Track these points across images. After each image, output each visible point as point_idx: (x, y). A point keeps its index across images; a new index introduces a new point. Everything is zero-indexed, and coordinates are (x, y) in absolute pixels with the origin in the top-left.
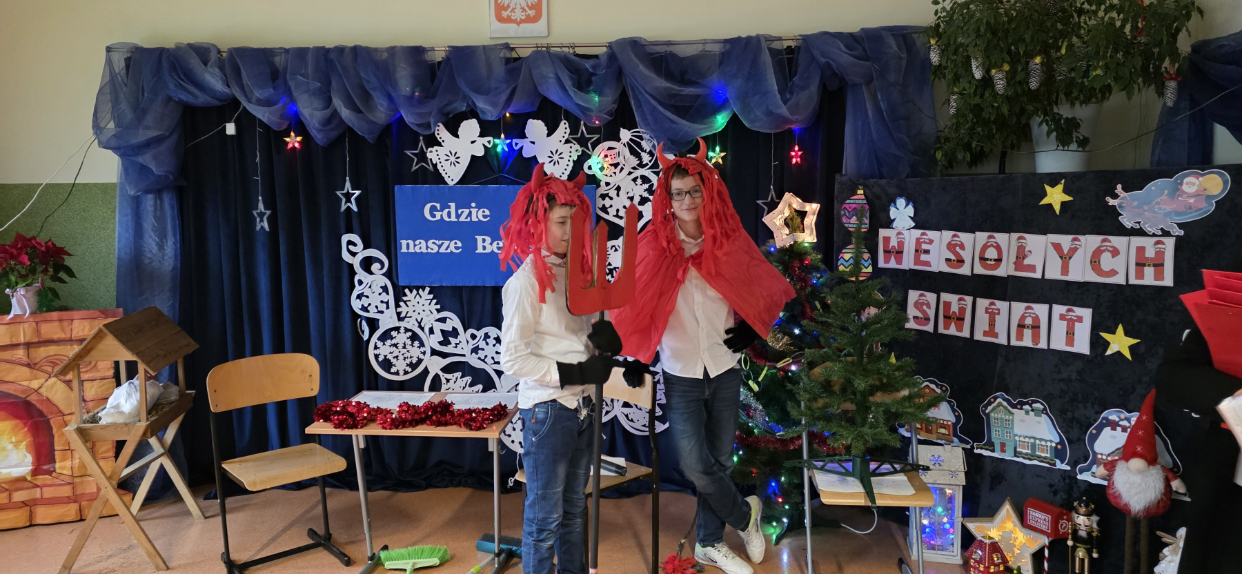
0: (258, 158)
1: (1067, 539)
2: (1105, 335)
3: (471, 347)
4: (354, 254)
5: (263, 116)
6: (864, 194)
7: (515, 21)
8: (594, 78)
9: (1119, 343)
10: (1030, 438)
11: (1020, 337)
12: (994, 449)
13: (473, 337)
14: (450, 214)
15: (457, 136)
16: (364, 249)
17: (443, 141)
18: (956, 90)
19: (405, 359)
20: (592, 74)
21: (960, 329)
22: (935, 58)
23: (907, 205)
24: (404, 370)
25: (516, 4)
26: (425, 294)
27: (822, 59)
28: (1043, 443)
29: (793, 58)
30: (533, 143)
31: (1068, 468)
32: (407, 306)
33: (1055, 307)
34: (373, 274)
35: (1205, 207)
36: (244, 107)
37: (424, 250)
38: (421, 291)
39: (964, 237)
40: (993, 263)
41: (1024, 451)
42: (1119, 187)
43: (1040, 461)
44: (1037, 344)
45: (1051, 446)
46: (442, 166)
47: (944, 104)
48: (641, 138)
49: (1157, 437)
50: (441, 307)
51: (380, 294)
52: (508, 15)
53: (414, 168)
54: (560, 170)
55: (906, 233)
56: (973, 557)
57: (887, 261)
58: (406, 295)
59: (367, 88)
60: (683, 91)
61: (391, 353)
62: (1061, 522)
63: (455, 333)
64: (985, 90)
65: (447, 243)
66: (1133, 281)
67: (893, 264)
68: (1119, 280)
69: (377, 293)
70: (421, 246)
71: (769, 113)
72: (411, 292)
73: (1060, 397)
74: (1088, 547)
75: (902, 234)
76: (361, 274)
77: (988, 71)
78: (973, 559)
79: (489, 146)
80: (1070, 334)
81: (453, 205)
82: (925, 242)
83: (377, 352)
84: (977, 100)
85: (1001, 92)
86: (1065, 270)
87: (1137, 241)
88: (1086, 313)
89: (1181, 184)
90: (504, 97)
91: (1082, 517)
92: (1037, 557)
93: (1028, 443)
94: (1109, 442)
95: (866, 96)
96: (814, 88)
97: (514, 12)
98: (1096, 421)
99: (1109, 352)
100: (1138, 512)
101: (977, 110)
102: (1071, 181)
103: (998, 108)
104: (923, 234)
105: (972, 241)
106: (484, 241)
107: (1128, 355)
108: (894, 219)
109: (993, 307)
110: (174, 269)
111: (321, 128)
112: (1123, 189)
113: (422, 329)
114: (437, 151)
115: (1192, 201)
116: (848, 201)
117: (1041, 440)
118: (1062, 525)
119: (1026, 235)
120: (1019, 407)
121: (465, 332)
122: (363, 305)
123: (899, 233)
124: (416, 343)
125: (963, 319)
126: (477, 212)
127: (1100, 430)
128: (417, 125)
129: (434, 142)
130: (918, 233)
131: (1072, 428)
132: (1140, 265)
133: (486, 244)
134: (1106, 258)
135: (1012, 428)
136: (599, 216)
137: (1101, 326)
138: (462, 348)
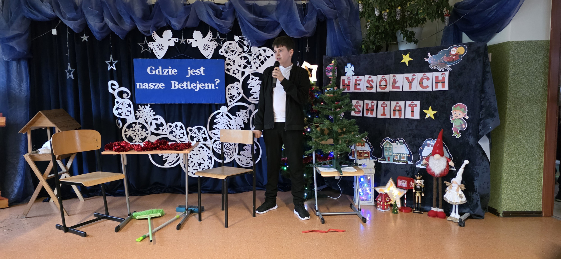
0: (68, 45)
1: (413, 190)
2: (425, 111)
3: (169, 131)
4: (114, 90)
5: (71, 26)
6: (335, 63)
8: (223, 13)
9: (430, 113)
10: (398, 154)
11: (394, 115)
12: (385, 160)
13: (170, 126)
14: (159, 71)
15: (162, 37)
16: (119, 87)
17: (156, 39)
18: (369, 21)
19: (139, 136)
20: (223, 11)
21: (372, 114)
22: (361, 9)
23: (351, 66)
26: (148, 107)
27: (317, 8)
28: (403, 155)
29: (306, 8)
30: (196, 41)
31: (413, 164)
32: (140, 113)
33: (407, 102)
34: (124, 98)
35: (459, 59)
36: (62, 21)
37: (147, 88)
38: (146, 106)
39: (373, 77)
40: (384, 87)
41: (396, 159)
42: (429, 53)
43: (402, 162)
44: (401, 117)
45: (406, 156)
46: (155, 51)
47: (365, 27)
48: (244, 40)
49: (444, 147)
50: (155, 113)
51: (127, 108)
53: (142, 51)
54: (208, 54)
55: (351, 77)
56: (379, 200)
57: (344, 89)
58: (139, 108)
59: (120, 14)
60: (260, 19)
61: (132, 134)
62: (411, 183)
63: (162, 125)
64: (380, 20)
65: (158, 84)
66: (434, 89)
67: (346, 91)
68: (429, 89)
69: (125, 107)
70: (146, 86)
71: (297, 29)
72: (141, 107)
73: (409, 136)
74: (420, 192)
75: (350, 78)
76: (118, 99)
77: (381, 12)
78: (379, 201)
79: (177, 42)
80: (412, 112)
81: (160, 68)
82: (358, 81)
83: (126, 133)
84: (377, 24)
85: (386, 20)
86: (410, 87)
87: (436, 74)
88: (418, 103)
89: (450, 51)
90: (183, 20)
91: (418, 181)
92: (402, 199)
93: (398, 156)
94: (427, 151)
95: (334, 24)
96: (314, 19)
98: (422, 144)
99: (426, 117)
100: (438, 175)
101: (377, 27)
102: (412, 53)
103: (385, 26)
104: (358, 77)
105: (376, 79)
106: (175, 83)
107: (433, 118)
108: (346, 72)
109: (384, 104)
110: (26, 96)
111: (99, 31)
112: (431, 54)
113: (147, 123)
114: (153, 44)
115: (454, 57)
116: (328, 66)
117: (403, 154)
118: (411, 184)
119: (396, 75)
120: (394, 142)
121: (167, 124)
122: (119, 113)
123: (348, 78)
124: (144, 130)
125: (373, 110)
126: (172, 70)
127: (423, 148)
128: (144, 32)
129: (151, 40)
130: (355, 77)
131: (414, 148)
132: (437, 83)
133: (176, 85)
134: (425, 81)
135: (392, 151)
136: (226, 73)
137: (423, 107)
138: (165, 132)
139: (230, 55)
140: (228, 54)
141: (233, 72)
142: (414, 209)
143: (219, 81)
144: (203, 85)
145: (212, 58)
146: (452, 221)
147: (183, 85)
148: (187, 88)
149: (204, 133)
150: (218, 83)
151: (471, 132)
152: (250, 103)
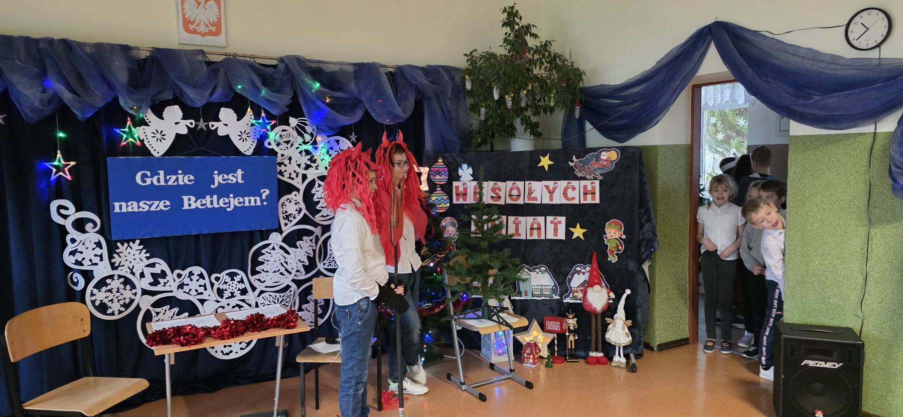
1: (566, 332)
2: (571, 229)
3: (177, 284)
4: (65, 217)
6: (443, 162)
7: (200, 33)
8: (275, 80)
9: (578, 232)
10: (539, 286)
11: (531, 235)
12: (522, 295)
13: (179, 276)
14: (160, 179)
15: (162, 118)
16: (77, 211)
17: (150, 122)
18: (485, 105)
19: (119, 302)
22: (468, 86)
23: (468, 168)
24: (119, 310)
25: (200, 21)
26: (136, 246)
27: (413, 81)
28: (546, 287)
30: (226, 125)
31: (559, 298)
32: (120, 257)
33: (547, 217)
34: (87, 232)
35: (611, 166)
37: (136, 210)
39: (501, 184)
41: (537, 293)
42: (574, 157)
43: (545, 297)
44: (540, 237)
45: (551, 288)
46: (149, 142)
48: (306, 124)
50: (150, 255)
51: (93, 249)
52: (194, 28)
53: (124, 143)
54: (247, 147)
55: (468, 183)
57: (458, 200)
58: (118, 248)
61: (106, 297)
63: (163, 274)
64: (501, 106)
65: (156, 203)
66: (582, 202)
67: (461, 201)
68: (576, 202)
69: (90, 249)
70: (133, 207)
71: (389, 111)
72: (123, 245)
73: (554, 263)
74: (573, 334)
75: (466, 184)
76: (73, 233)
77: (502, 96)
78: (526, 353)
79: (192, 127)
80: (556, 230)
81: (162, 173)
83: (93, 298)
85: (510, 108)
86: (551, 199)
87: (583, 183)
88: (563, 219)
89: (600, 155)
91: (570, 320)
92: (551, 346)
93: (539, 288)
94: (577, 281)
95: (436, 104)
97: (199, 27)
98: (570, 271)
99: (574, 237)
102: (554, 154)
105: (505, 187)
106: (189, 199)
107: (582, 237)
108: (461, 176)
109: (517, 220)
112: (576, 158)
113: (133, 273)
114: (144, 129)
115: (605, 163)
116: (433, 166)
117: (545, 286)
119: (532, 182)
120: (534, 271)
121: (172, 273)
122: (76, 260)
123: (464, 184)
124: (128, 287)
126: (183, 177)
127: (572, 276)
129: (142, 122)
130: (474, 183)
131: (560, 277)
132: (585, 194)
133: (192, 202)
134: (570, 191)
135: (531, 282)
136: (279, 179)
137: (570, 224)
138: (170, 286)
139: (283, 149)
140: (280, 147)
141: (289, 176)
142: (568, 358)
143: (268, 192)
144: (241, 200)
145: (254, 154)
146: (618, 366)
147: (204, 202)
148: (212, 206)
149: (242, 281)
150: (266, 196)
151: (630, 254)
152: (316, 225)
